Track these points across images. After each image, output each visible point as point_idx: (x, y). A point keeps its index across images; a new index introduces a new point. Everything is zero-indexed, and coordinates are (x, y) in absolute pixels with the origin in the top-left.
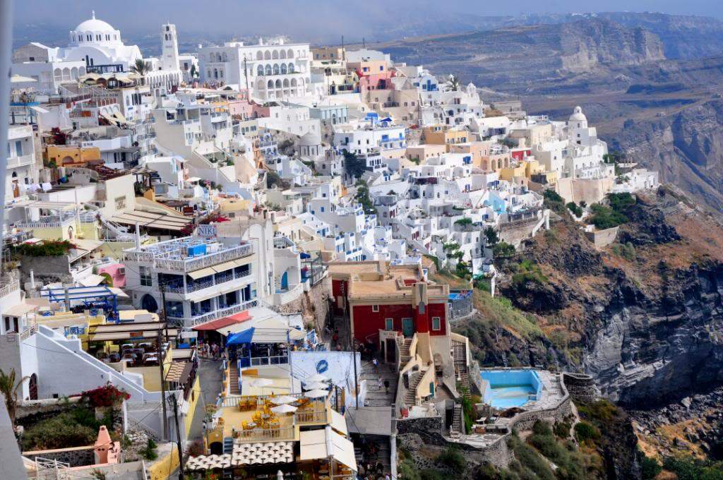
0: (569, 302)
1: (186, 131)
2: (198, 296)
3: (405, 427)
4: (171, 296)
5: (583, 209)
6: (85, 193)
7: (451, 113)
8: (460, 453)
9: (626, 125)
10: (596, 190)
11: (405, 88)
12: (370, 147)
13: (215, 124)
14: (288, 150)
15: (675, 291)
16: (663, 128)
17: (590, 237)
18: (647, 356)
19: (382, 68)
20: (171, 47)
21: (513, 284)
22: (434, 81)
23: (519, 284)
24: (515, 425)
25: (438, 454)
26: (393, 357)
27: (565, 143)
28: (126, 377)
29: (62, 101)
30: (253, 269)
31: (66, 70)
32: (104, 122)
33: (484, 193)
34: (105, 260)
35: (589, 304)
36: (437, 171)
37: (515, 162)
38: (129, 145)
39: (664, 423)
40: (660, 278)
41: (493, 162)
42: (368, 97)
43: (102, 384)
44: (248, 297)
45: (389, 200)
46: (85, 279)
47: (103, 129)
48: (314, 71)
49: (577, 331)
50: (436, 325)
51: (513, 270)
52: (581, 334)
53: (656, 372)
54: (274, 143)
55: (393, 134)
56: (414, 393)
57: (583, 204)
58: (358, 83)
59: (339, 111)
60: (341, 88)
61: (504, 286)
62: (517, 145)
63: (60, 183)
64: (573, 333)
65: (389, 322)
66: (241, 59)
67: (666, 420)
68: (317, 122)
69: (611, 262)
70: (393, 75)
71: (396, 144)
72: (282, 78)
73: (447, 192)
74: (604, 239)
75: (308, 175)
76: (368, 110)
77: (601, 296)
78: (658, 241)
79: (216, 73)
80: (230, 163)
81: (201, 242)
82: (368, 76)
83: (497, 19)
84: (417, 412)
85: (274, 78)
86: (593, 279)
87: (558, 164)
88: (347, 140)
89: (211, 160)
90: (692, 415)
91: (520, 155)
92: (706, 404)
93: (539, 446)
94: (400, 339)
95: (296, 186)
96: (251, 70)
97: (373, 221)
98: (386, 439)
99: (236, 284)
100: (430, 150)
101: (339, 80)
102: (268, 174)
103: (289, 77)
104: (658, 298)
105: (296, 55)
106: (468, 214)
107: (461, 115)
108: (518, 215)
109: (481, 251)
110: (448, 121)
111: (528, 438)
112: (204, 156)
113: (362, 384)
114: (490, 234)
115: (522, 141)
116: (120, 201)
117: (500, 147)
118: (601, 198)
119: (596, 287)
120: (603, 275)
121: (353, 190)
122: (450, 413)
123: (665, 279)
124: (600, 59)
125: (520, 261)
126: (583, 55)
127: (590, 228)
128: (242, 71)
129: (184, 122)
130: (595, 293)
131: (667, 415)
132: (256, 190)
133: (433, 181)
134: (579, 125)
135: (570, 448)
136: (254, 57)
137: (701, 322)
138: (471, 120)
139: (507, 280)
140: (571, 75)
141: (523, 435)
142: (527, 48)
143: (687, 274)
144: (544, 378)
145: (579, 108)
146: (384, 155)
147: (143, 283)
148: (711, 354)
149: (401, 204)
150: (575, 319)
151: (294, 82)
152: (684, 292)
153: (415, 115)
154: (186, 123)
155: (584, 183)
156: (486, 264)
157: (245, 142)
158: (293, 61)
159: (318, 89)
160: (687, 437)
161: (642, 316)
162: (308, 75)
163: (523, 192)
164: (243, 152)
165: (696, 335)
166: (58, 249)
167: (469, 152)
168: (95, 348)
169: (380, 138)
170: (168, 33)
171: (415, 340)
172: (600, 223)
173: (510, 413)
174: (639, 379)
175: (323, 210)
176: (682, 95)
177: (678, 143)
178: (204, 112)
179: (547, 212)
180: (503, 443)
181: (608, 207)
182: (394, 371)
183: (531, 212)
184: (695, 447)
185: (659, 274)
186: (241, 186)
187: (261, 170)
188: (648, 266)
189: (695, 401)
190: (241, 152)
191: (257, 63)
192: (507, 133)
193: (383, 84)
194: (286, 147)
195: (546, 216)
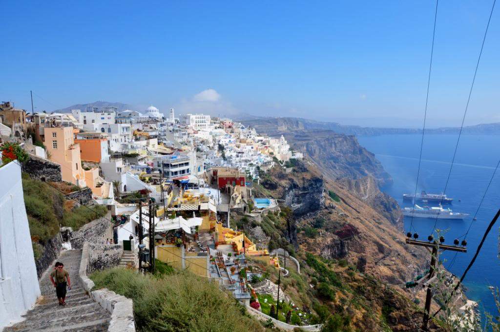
0: (279, 187)
1: (175, 135)
2: (174, 170)
3: (232, 210)
4: (166, 170)
6: (144, 143)
7: (248, 135)
8: (248, 218)
9: (294, 145)
10: (286, 158)
11: (236, 128)
12: (226, 143)
13: (183, 134)
14: (203, 143)
15: (306, 185)
16: (304, 146)
17: (285, 170)
18: (299, 202)
19: (230, 123)
21: (264, 181)
22: (244, 127)
23: (266, 182)
24: (263, 212)
25: (241, 218)
26: (229, 192)
27: (279, 145)
28: (151, 187)
29: (140, 122)
30: (190, 164)
31: (143, 118)
32: (151, 128)
33: (257, 157)
34: (148, 160)
35: (284, 188)
36: (244, 150)
37: (265, 149)
38: (158, 134)
39: (302, 220)
41: (259, 148)
42: (226, 130)
43: (144, 188)
44: (188, 172)
45: (231, 157)
46: (142, 164)
47: (151, 130)
48: (211, 122)
50: (242, 183)
51: (264, 178)
52: (282, 195)
53: (301, 207)
54: (199, 141)
55: (232, 140)
56: (235, 202)
57: (283, 161)
58: (223, 126)
59: (217, 133)
60: (218, 128)
61: (262, 182)
62: (266, 144)
63: (137, 140)
65: (229, 182)
66: (191, 118)
68: (211, 136)
69: (290, 177)
70: (233, 125)
71: (233, 143)
72: (202, 124)
73: (246, 156)
74: (289, 170)
75: (208, 149)
76: (225, 134)
77: (287, 186)
78: (303, 172)
79: (184, 122)
80: (186, 145)
81: (175, 156)
82: (226, 125)
83: (261, 117)
84: (236, 206)
85: (200, 124)
86: (286, 181)
87: (277, 150)
88: (219, 141)
89: (181, 144)
91: (267, 147)
93: (270, 218)
94: (231, 187)
95: (205, 152)
96: (194, 122)
97: (226, 162)
98: (226, 213)
99: (185, 168)
100: (242, 145)
101: (218, 125)
102: (197, 148)
103: (204, 124)
104: (302, 186)
105: (206, 118)
106: (252, 162)
107: (251, 136)
108: (266, 163)
109: (255, 172)
110: (247, 137)
111: (267, 216)
112: (179, 142)
113: (220, 199)
114: (258, 168)
115: (267, 143)
116: (153, 145)
117: (261, 144)
118: (288, 159)
119: (286, 183)
120: (288, 180)
121: (221, 154)
122: (245, 208)
123: (304, 181)
124: (288, 128)
125: (266, 175)
126: (284, 126)
127: (285, 168)
128: (191, 122)
130: (286, 185)
131: (303, 218)
132: (193, 152)
133: (243, 153)
134: (282, 140)
135: (278, 218)
136: (195, 118)
137: (313, 193)
138: (253, 137)
139: (262, 180)
140: (280, 132)
141: (265, 215)
142: (269, 124)
143: (310, 180)
144: (272, 201)
145: (283, 135)
146: (229, 146)
147: (158, 166)
148: (315, 202)
149: (234, 159)
150: (280, 192)
151: (205, 126)
153: (238, 135)
154: (175, 133)
155: (284, 155)
156: (257, 176)
157: (191, 139)
158: (205, 120)
159: (212, 127)
160: (308, 223)
161: (298, 191)
162: (209, 124)
163: (267, 157)
165: (311, 197)
166: (135, 156)
167: (253, 146)
168: (143, 180)
169: (229, 141)
170: (172, 111)
171: (236, 187)
172: (288, 166)
173: (262, 209)
174: (296, 208)
175: (212, 158)
176: (309, 138)
177: (307, 150)
178: (180, 130)
179: (274, 163)
180: (260, 216)
181: (290, 162)
182: (230, 196)
183: (269, 162)
184: (310, 226)
187: (195, 147)
188: (300, 178)
189: (310, 214)
190: (190, 142)
191: (195, 120)
192: (264, 141)
193: (230, 127)
194: (202, 142)
195: (273, 163)
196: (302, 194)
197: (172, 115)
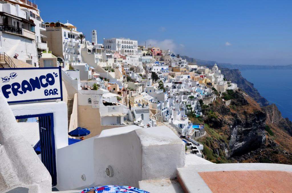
0: (224, 125)
1: (96, 57)
5: (220, 94)
10: (223, 88)
11: (165, 55)
12: (158, 71)
13: (108, 56)
14: (132, 71)
15: (250, 120)
17: (224, 103)
19: (158, 50)
20: (94, 37)
21: (208, 119)
22: (174, 54)
23: (209, 119)
33: (196, 88)
35: (229, 125)
36: (181, 80)
37: (202, 79)
39: (243, 160)
40: (245, 116)
41: (196, 78)
42: (155, 57)
45: (167, 88)
49: (227, 135)
51: (207, 114)
52: (229, 136)
53: (243, 145)
54: (128, 67)
55: (165, 68)
57: (220, 92)
58: (152, 53)
59: (148, 60)
60: (147, 55)
61: (205, 120)
62: (201, 74)
64: (226, 135)
66: (117, 42)
67: (244, 159)
68: (141, 63)
70: (161, 52)
71: (166, 71)
72: (129, 49)
73: (185, 87)
74: (228, 103)
75: (141, 79)
76: (156, 61)
77: (231, 122)
78: (243, 105)
79: (109, 47)
80: (113, 71)
82: (154, 52)
85: (127, 49)
86: (228, 117)
87: (213, 80)
88: (151, 69)
89: (105, 69)
90: (251, 157)
91: (202, 76)
92: (254, 154)
95: (138, 82)
96: (120, 46)
100: (177, 74)
101: (146, 52)
102: (127, 77)
103: (132, 50)
104: (244, 122)
105: (133, 43)
106: (192, 94)
107: (183, 64)
108: (208, 96)
109: (197, 107)
110: (179, 66)
112: (102, 67)
115: (202, 73)
117: (196, 74)
118: (225, 91)
119: (230, 119)
120: (231, 115)
121: (156, 84)
123: (246, 116)
125: (209, 111)
127: (223, 100)
128: (117, 47)
129: (95, 53)
131: (244, 157)
132: (123, 82)
133: (181, 83)
134: (216, 69)
136: (121, 42)
137: (256, 130)
138: (186, 66)
139: (206, 117)
143: (253, 115)
145: (216, 64)
146: (163, 74)
148: (257, 139)
149: (171, 90)
150: (227, 131)
152: (252, 120)
153: (170, 64)
154: (96, 54)
155: (220, 86)
156: (199, 112)
157: (119, 64)
158: (133, 45)
159: (140, 54)
161: (241, 128)
162: (137, 50)
163: (206, 88)
164: (118, 68)
165: (254, 134)
167: (189, 74)
169: (161, 69)
170: (94, 33)
172: (226, 99)
174: (238, 147)
175: (150, 91)
178: (103, 51)
181: (227, 94)
183: (210, 95)
185: (244, 115)
186: (118, 80)
187: (124, 76)
188: (240, 112)
189: (251, 153)
190: (117, 68)
191: (122, 44)
192: (197, 70)
193: (158, 54)
194: (132, 69)
195: (215, 97)
196: (245, 130)
197: (95, 37)
